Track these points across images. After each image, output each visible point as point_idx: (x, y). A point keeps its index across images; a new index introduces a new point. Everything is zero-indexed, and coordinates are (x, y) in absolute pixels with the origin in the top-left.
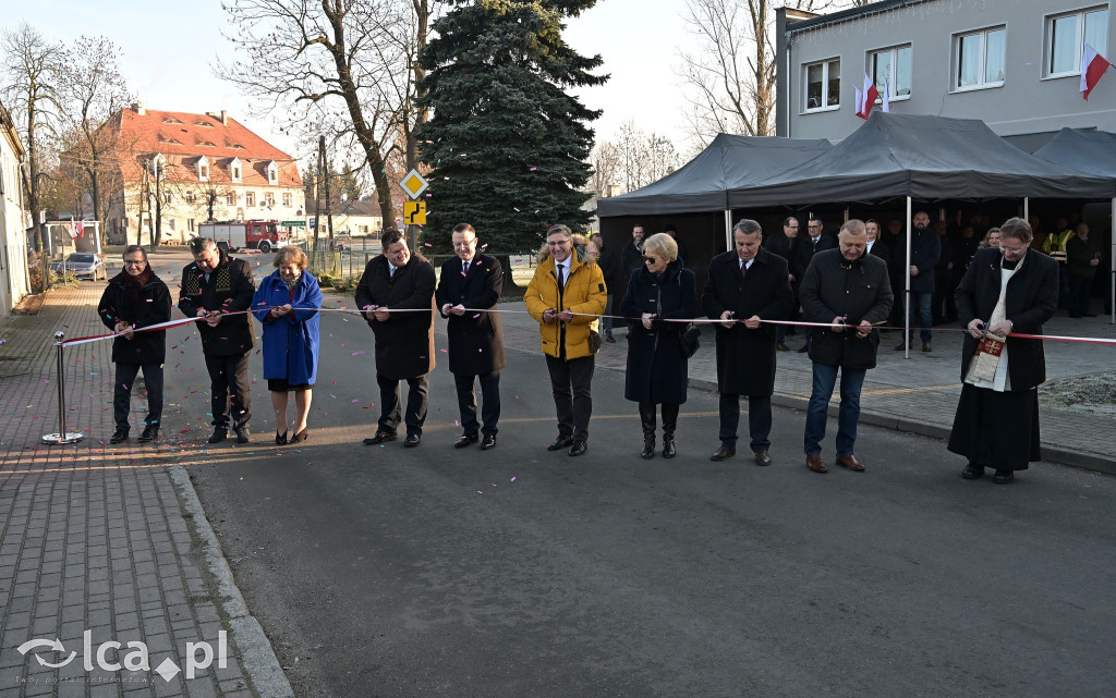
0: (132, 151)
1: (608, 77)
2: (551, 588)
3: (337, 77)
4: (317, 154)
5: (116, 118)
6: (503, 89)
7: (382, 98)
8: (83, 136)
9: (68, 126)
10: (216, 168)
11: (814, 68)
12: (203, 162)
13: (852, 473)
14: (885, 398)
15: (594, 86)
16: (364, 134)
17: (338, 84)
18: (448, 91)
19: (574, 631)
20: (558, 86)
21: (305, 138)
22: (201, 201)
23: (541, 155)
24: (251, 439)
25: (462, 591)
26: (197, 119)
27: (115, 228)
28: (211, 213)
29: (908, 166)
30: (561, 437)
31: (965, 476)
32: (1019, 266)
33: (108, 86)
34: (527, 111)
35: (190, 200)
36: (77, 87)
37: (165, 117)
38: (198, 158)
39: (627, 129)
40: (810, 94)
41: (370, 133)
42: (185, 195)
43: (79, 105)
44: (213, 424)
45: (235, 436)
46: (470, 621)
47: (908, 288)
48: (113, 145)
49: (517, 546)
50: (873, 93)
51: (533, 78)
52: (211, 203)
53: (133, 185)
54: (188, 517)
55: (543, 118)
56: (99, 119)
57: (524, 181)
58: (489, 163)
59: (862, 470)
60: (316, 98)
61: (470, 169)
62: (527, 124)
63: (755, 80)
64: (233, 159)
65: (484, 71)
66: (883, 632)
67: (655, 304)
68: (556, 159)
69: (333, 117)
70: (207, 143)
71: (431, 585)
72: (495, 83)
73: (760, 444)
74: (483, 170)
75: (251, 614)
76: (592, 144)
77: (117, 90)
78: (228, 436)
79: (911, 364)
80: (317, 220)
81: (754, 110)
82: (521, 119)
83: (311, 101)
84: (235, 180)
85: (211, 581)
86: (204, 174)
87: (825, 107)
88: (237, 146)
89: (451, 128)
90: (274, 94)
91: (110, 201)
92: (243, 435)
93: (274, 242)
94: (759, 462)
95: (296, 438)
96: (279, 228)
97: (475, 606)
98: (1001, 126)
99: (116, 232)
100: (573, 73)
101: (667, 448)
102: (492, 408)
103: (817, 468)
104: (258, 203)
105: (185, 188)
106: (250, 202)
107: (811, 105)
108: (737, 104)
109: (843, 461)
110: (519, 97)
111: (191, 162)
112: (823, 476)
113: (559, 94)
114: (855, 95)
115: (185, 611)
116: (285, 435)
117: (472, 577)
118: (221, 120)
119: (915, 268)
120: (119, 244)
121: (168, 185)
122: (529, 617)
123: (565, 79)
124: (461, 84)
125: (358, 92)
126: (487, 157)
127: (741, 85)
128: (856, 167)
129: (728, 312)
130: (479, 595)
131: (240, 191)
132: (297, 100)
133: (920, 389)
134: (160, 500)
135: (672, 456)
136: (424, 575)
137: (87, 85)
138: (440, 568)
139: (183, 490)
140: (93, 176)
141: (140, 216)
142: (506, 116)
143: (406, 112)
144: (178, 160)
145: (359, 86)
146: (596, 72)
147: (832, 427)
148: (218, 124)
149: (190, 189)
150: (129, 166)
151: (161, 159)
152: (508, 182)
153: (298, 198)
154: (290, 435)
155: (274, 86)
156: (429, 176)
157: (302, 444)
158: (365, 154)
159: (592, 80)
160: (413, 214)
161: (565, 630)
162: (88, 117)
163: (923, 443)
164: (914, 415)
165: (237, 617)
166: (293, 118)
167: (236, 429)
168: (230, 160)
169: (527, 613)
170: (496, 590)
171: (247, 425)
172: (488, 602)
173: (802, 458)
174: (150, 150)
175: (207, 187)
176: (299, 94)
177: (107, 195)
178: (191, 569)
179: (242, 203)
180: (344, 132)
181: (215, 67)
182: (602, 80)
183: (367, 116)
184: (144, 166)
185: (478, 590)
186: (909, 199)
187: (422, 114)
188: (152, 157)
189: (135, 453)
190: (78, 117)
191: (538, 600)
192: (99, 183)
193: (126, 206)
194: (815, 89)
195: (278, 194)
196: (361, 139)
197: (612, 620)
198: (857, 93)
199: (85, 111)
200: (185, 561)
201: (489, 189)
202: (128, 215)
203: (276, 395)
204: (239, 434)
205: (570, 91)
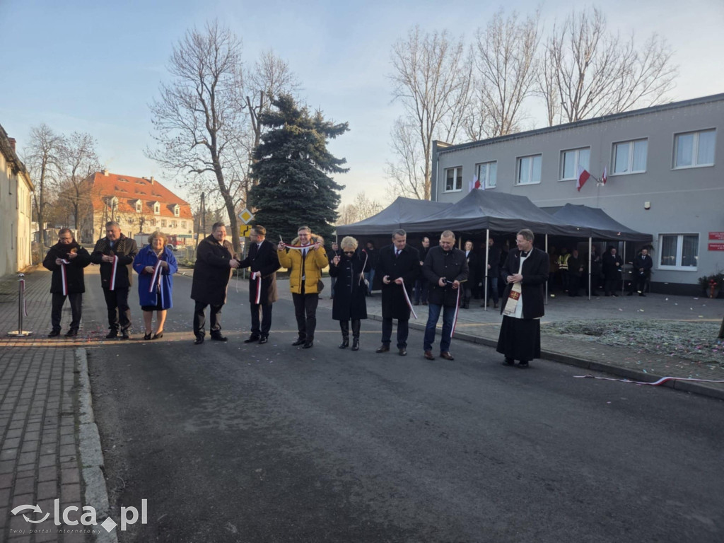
0: (99, 194)
1: (349, 169)
2: (273, 411)
3: (212, 161)
4: (199, 201)
5: (91, 178)
6: (295, 171)
7: (235, 174)
8: (72, 186)
9: (63, 179)
10: (145, 206)
11: (450, 171)
12: (139, 202)
13: (447, 361)
14: (471, 327)
15: (342, 173)
16: (225, 192)
17: (212, 165)
18: (267, 171)
19: (279, 432)
20: (323, 172)
21: (192, 191)
22: (136, 223)
23: (313, 206)
24: (131, 337)
25: (223, 412)
26: (137, 180)
27: (87, 234)
28: (141, 229)
29: (488, 215)
30: (300, 339)
31: (504, 364)
32: (529, 255)
33: (88, 159)
34: (307, 183)
35: (130, 222)
36: (71, 159)
37: (120, 177)
38: (137, 200)
39: (361, 198)
40: (448, 184)
41: (228, 192)
42: (128, 219)
43: (70, 168)
44: (109, 328)
45: (122, 335)
46: (222, 427)
47: (486, 275)
48: (89, 190)
49: (261, 390)
50: (478, 184)
51: (310, 167)
52: (141, 224)
53: (98, 212)
54: (77, 373)
55: (315, 188)
56: (82, 176)
57: (303, 218)
58: (286, 208)
59: (452, 359)
60: (200, 172)
61: (276, 210)
62: (306, 189)
63: (424, 178)
64: (155, 202)
65: (286, 162)
66: (445, 435)
67: (350, 270)
68: (321, 208)
69: (209, 182)
70: (142, 193)
71: (206, 409)
72: (291, 168)
73: (402, 344)
74: (283, 212)
75: (96, 422)
76: (340, 202)
77: (93, 162)
78: (118, 335)
79: (487, 313)
80: (198, 235)
81: (424, 193)
82: (304, 187)
83: (197, 173)
84: (156, 213)
85: (77, 405)
86: (139, 209)
87: (455, 190)
88: (158, 195)
89: (268, 189)
90: (178, 168)
91: (85, 220)
92: (126, 334)
93: (175, 246)
94: (401, 354)
95: (156, 337)
96: (178, 239)
97: (228, 420)
98: (539, 202)
99: (87, 237)
100: (331, 166)
101: (355, 345)
102: (267, 322)
103: (430, 358)
104: (168, 225)
105: (128, 216)
106: (164, 225)
107: (448, 189)
108: (415, 189)
109: (443, 355)
110: (303, 176)
111: (132, 202)
112: (433, 361)
113: (324, 176)
114: (469, 185)
115: (55, 420)
116: (150, 335)
117: (231, 405)
118: (150, 182)
119: (489, 266)
120: (88, 243)
121: (118, 214)
122: (257, 425)
123: (327, 169)
124: (273, 168)
125: (222, 170)
126: (285, 205)
127: (418, 180)
128: (463, 214)
129: (386, 276)
130: (233, 414)
131: (157, 218)
132: (190, 172)
133: (489, 324)
134: (64, 364)
135: (357, 350)
136: (204, 404)
137: (76, 158)
138: (215, 400)
139: (80, 359)
140: (76, 206)
141: (101, 229)
142: (296, 185)
143: (247, 182)
144: (125, 201)
145: (223, 167)
146: (343, 166)
147: (438, 339)
148: (149, 183)
149: (130, 216)
150: (97, 202)
151: (115, 199)
152: (295, 218)
153: (190, 224)
154: (152, 335)
155: (178, 164)
156: (255, 213)
157: (159, 340)
158: (225, 202)
159: (341, 171)
160: (245, 231)
161: (274, 432)
162: (76, 174)
163: (487, 349)
164: (484, 335)
165: (85, 423)
166: (187, 181)
167: (123, 331)
168: (154, 203)
169: (256, 423)
170: (242, 412)
171: (129, 329)
172: (236, 417)
173: (422, 352)
174: (109, 195)
175: (140, 216)
176: (191, 169)
177: (83, 217)
178: (68, 399)
179: (159, 225)
180: (214, 190)
181: (146, 151)
182: (346, 170)
183: (227, 183)
184: (106, 203)
185: (232, 411)
186: (488, 231)
187: (254, 182)
188: (110, 198)
189: (60, 343)
190: (70, 174)
191: (264, 417)
192: (79, 210)
193: (94, 223)
194: (450, 181)
195: (180, 222)
196: (223, 194)
197: (302, 427)
198: (470, 184)
199: (74, 171)
200: (66, 395)
201: (286, 221)
202: (94, 227)
203: (146, 313)
204: (124, 334)
205: (329, 175)
